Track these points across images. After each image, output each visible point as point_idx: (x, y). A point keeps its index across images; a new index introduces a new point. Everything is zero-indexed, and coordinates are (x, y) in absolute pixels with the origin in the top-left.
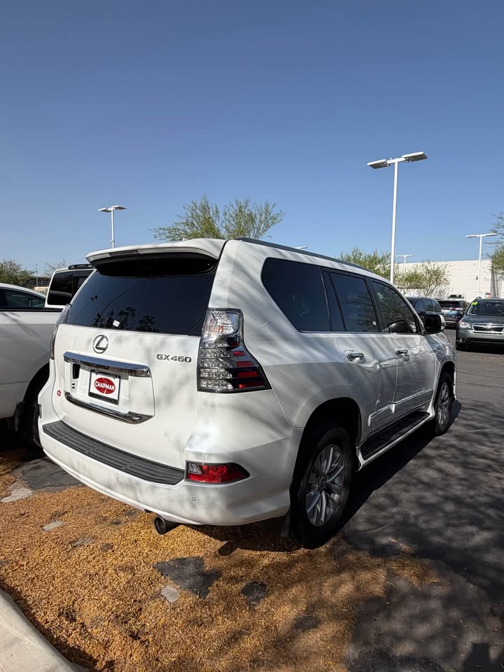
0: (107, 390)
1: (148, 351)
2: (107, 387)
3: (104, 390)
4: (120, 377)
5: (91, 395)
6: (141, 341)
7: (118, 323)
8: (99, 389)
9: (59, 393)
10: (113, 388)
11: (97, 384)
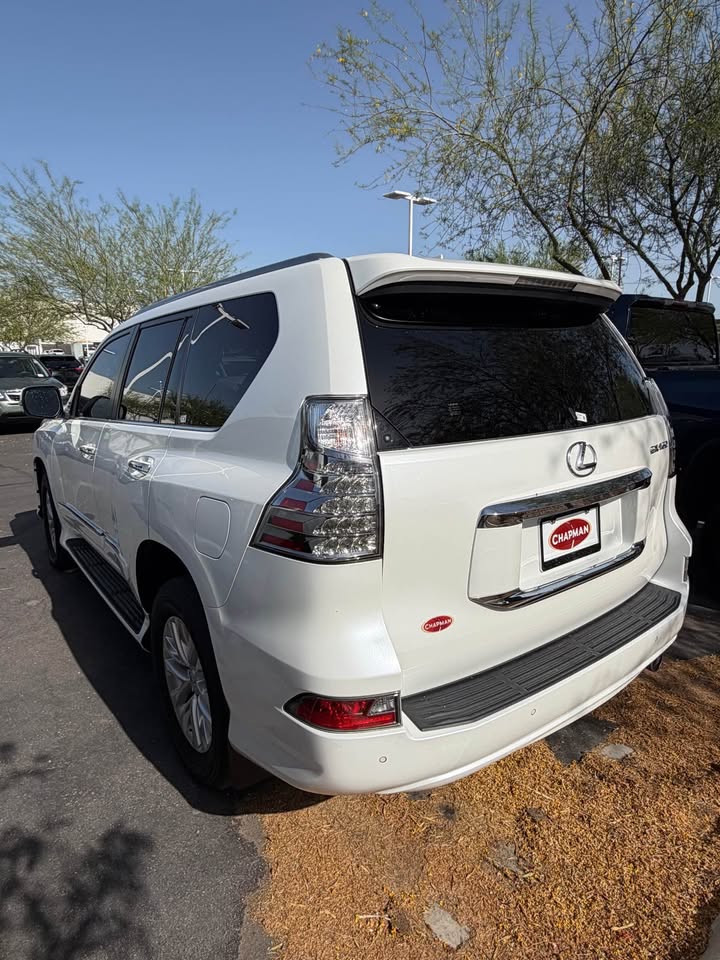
0: (576, 538)
1: (642, 446)
2: (575, 533)
3: (570, 542)
4: (598, 506)
5: (546, 566)
6: (631, 434)
7: (584, 415)
8: (560, 546)
9: (438, 623)
10: (586, 529)
11: (556, 539)
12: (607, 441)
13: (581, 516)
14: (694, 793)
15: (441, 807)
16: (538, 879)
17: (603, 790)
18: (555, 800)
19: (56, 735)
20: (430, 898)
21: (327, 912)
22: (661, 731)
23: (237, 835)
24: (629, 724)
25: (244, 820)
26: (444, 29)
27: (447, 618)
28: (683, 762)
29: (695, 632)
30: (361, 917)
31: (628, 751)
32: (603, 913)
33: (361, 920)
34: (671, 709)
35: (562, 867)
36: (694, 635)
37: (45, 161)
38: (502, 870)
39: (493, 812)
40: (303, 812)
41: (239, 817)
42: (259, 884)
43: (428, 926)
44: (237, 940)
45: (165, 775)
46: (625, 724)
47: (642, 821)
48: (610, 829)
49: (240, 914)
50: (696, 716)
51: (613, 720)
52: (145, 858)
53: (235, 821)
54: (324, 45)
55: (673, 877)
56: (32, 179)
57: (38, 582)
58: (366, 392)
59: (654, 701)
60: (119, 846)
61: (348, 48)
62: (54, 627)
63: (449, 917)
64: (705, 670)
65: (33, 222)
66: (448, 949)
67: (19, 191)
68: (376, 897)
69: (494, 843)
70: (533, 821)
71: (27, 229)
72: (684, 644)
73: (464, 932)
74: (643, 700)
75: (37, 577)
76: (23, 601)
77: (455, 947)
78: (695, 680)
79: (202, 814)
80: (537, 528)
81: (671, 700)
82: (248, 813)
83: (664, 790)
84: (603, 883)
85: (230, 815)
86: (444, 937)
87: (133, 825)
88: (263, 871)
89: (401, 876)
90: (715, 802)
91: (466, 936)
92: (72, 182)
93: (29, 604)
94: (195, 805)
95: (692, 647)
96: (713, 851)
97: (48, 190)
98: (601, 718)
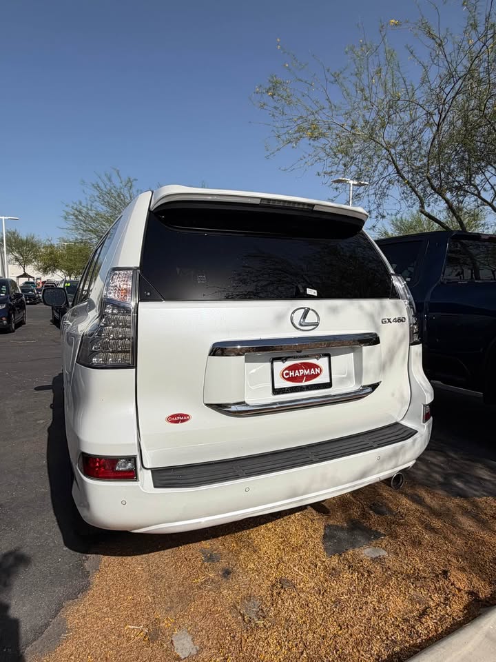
0: (307, 376)
1: (372, 317)
2: (307, 372)
3: (301, 378)
4: (329, 356)
5: (276, 392)
6: (361, 308)
7: (316, 291)
8: (291, 379)
9: (178, 418)
10: (318, 371)
11: (287, 374)
12: (334, 310)
13: (313, 361)
14: (416, 587)
15: (223, 569)
16: (265, 626)
17: (346, 576)
18: (306, 577)
19: (12, 495)
20: (184, 625)
21: (110, 620)
22: (416, 543)
23: (82, 565)
24: (394, 536)
25: (92, 558)
26: (342, 70)
27: (186, 415)
28: (421, 566)
29: (485, 480)
30: (130, 627)
31: (383, 553)
32: (298, 655)
33: (129, 628)
34: (433, 530)
35: (287, 620)
36: (482, 482)
37: (118, 169)
38: (243, 616)
39: (257, 577)
40: (130, 558)
41: (89, 555)
42: (79, 596)
43: (172, 641)
44: (46, 625)
45: (60, 525)
46: (391, 536)
47: (364, 600)
48: (337, 602)
49: (58, 611)
50: (452, 536)
51: (382, 532)
52: (21, 569)
53: (85, 557)
54: (261, 86)
55: (365, 641)
56: (110, 180)
57: (51, 410)
58: (138, 266)
59: (422, 523)
60: (11, 560)
61: (274, 87)
62: (46, 435)
63: (190, 638)
64: (477, 507)
65: (109, 205)
66: (178, 658)
67: (102, 186)
68: (147, 616)
69: (249, 598)
70: (282, 587)
71: (105, 208)
72: (471, 488)
73: (194, 649)
74: (414, 521)
75: (51, 408)
76: (37, 420)
77: (183, 657)
78: (465, 512)
79: (69, 550)
80: (269, 364)
81: (437, 524)
82: (96, 553)
83: (393, 582)
84: (310, 636)
85: (84, 553)
86: (179, 650)
87: (25, 551)
88: (85, 589)
89: (171, 608)
90: (430, 597)
91: (194, 652)
92: (131, 180)
93: (38, 422)
94: (66, 544)
95: (476, 490)
96: (405, 628)
97: (118, 185)
98: (374, 529)
